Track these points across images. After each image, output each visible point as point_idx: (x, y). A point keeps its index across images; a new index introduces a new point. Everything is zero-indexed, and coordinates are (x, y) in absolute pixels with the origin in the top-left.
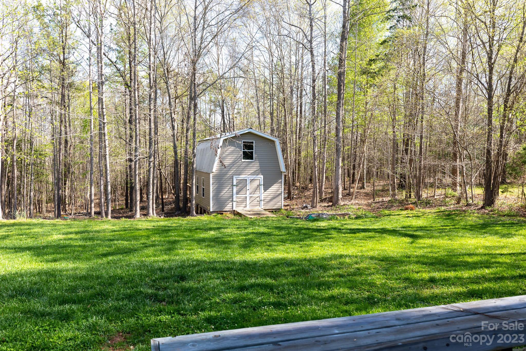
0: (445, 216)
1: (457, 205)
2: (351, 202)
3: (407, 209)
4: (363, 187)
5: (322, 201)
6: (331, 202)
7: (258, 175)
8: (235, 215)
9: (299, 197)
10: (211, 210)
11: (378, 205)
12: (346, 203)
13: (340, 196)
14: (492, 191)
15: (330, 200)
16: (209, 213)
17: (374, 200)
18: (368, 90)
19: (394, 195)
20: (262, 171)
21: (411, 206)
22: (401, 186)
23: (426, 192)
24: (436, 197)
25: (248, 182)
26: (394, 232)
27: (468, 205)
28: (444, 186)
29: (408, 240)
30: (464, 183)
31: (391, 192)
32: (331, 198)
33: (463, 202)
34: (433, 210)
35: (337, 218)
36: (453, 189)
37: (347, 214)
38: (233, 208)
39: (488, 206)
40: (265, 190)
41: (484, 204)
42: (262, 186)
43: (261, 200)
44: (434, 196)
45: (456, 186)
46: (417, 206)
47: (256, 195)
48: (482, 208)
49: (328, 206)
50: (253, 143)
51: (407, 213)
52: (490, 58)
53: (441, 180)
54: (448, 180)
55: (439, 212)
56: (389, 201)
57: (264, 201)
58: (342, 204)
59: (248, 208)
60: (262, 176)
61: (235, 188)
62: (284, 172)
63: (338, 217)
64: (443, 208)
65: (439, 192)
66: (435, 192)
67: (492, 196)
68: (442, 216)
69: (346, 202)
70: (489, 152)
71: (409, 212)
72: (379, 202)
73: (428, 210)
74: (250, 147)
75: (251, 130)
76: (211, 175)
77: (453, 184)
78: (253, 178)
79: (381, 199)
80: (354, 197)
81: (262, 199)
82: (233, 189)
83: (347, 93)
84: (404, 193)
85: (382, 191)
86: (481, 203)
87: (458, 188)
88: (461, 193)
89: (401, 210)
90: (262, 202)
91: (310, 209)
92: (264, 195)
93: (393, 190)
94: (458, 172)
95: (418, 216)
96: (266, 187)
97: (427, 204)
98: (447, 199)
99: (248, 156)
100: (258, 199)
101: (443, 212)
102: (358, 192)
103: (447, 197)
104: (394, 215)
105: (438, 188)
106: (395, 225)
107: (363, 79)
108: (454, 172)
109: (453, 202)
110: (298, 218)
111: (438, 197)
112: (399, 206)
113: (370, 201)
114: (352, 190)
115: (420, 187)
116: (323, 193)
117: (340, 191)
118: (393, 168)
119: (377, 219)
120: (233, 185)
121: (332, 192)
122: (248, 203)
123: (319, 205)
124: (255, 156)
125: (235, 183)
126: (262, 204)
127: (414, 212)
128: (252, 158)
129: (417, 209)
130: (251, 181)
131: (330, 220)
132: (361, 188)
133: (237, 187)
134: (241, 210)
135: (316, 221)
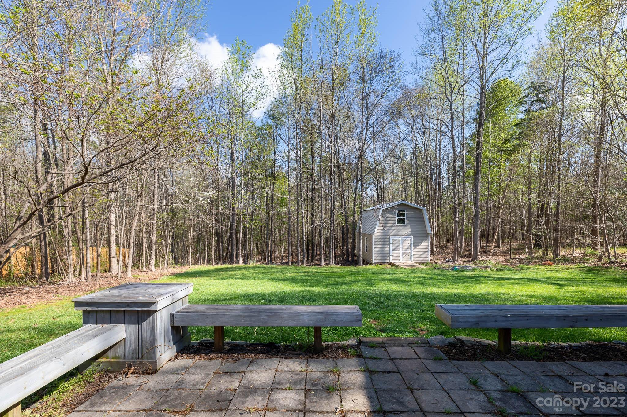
0: (586, 271)
1: (599, 263)
2: (489, 258)
3: (545, 264)
4: (498, 246)
5: (461, 257)
7: (409, 235)
8: (391, 266)
9: (440, 254)
10: (373, 262)
11: (514, 261)
12: (484, 258)
13: (479, 254)
15: (470, 256)
16: (372, 264)
17: (511, 257)
18: (502, 164)
19: (530, 253)
20: (412, 233)
21: (549, 262)
22: (538, 245)
23: (564, 250)
24: (574, 255)
25: (401, 241)
26: (536, 280)
27: (611, 262)
28: (583, 246)
29: (554, 287)
30: (606, 242)
31: (527, 250)
32: (471, 254)
33: (605, 259)
34: (572, 266)
35: (479, 270)
36: (593, 248)
37: (488, 267)
38: (389, 261)
40: (415, 247)
42: (412, 244)
43: (412, 255)
44: (572, 255)
45: (596, 245)
46: (555, 263)
47: (408, 251)
49: (468, 261)
50: (404, 212)
51: (546, 267)
53: (580, 240)
54: (587, 240)
55: (579, 268)
56: (526, 257)
57: (414, 256)
58: (481, 259)
59: (401, 261)
60: (412, 237)
61: (391, 245)
62: (430, 234)
63: (481, 269)
64: (583, 265)
65: (577, 250)
66: (573, 251)
68: (583, 271)
71: (548, 267)
72: (515, 259)
73: (568, 266)
74: (404, 215)
75: (404, 202)
76: (373, 236)
77: (593, 243)
78: (405, 238)
79: (517, 256)
80: (491, 254)
82: (389, 246)
83: (483, 169)
84: (541, 251)
85: (518, 249)
86: (626, 261)
87: (599, 247)
88: (603, 252)
89: (538, 265)
91: (451, 263)
92: (415, 251)
93: (530, 248)
94: (599, 233)
95: (557, 271)
96: (416, 245)
97: (567, 260)
98: (587, 257)
99: (402, 221)
100: (409, 254)
101: (583, 267)
102: (494, 250)
103: (587, 255)
104: (533, 269)
105: (577, 247)
106: (536, 276)
107: (497, 156)
108: (594, 232)
109: (594, 260)
110: (444, 269)
111: (577, 255)
112: (536, 262)
113: (507, 258)
114: (488, 249)
115: (557, 246)
116: (462, 250)
117: (479, 249)
118: (529, 230)
119: (518, 272)
120: (390, 244)
121: (469, 250)
122: (401, 257)
123: (459, 260)
124: (407, 221)
125: (391, 242)
126: (413, 258)
127: (553, 267)
128: (404, 223)
129: (555, 265)
130: (404, 240)
131: (473, 271)
132: (496, 247)
133: (393, 245)
134: (396, 262)
135: (463, 271)
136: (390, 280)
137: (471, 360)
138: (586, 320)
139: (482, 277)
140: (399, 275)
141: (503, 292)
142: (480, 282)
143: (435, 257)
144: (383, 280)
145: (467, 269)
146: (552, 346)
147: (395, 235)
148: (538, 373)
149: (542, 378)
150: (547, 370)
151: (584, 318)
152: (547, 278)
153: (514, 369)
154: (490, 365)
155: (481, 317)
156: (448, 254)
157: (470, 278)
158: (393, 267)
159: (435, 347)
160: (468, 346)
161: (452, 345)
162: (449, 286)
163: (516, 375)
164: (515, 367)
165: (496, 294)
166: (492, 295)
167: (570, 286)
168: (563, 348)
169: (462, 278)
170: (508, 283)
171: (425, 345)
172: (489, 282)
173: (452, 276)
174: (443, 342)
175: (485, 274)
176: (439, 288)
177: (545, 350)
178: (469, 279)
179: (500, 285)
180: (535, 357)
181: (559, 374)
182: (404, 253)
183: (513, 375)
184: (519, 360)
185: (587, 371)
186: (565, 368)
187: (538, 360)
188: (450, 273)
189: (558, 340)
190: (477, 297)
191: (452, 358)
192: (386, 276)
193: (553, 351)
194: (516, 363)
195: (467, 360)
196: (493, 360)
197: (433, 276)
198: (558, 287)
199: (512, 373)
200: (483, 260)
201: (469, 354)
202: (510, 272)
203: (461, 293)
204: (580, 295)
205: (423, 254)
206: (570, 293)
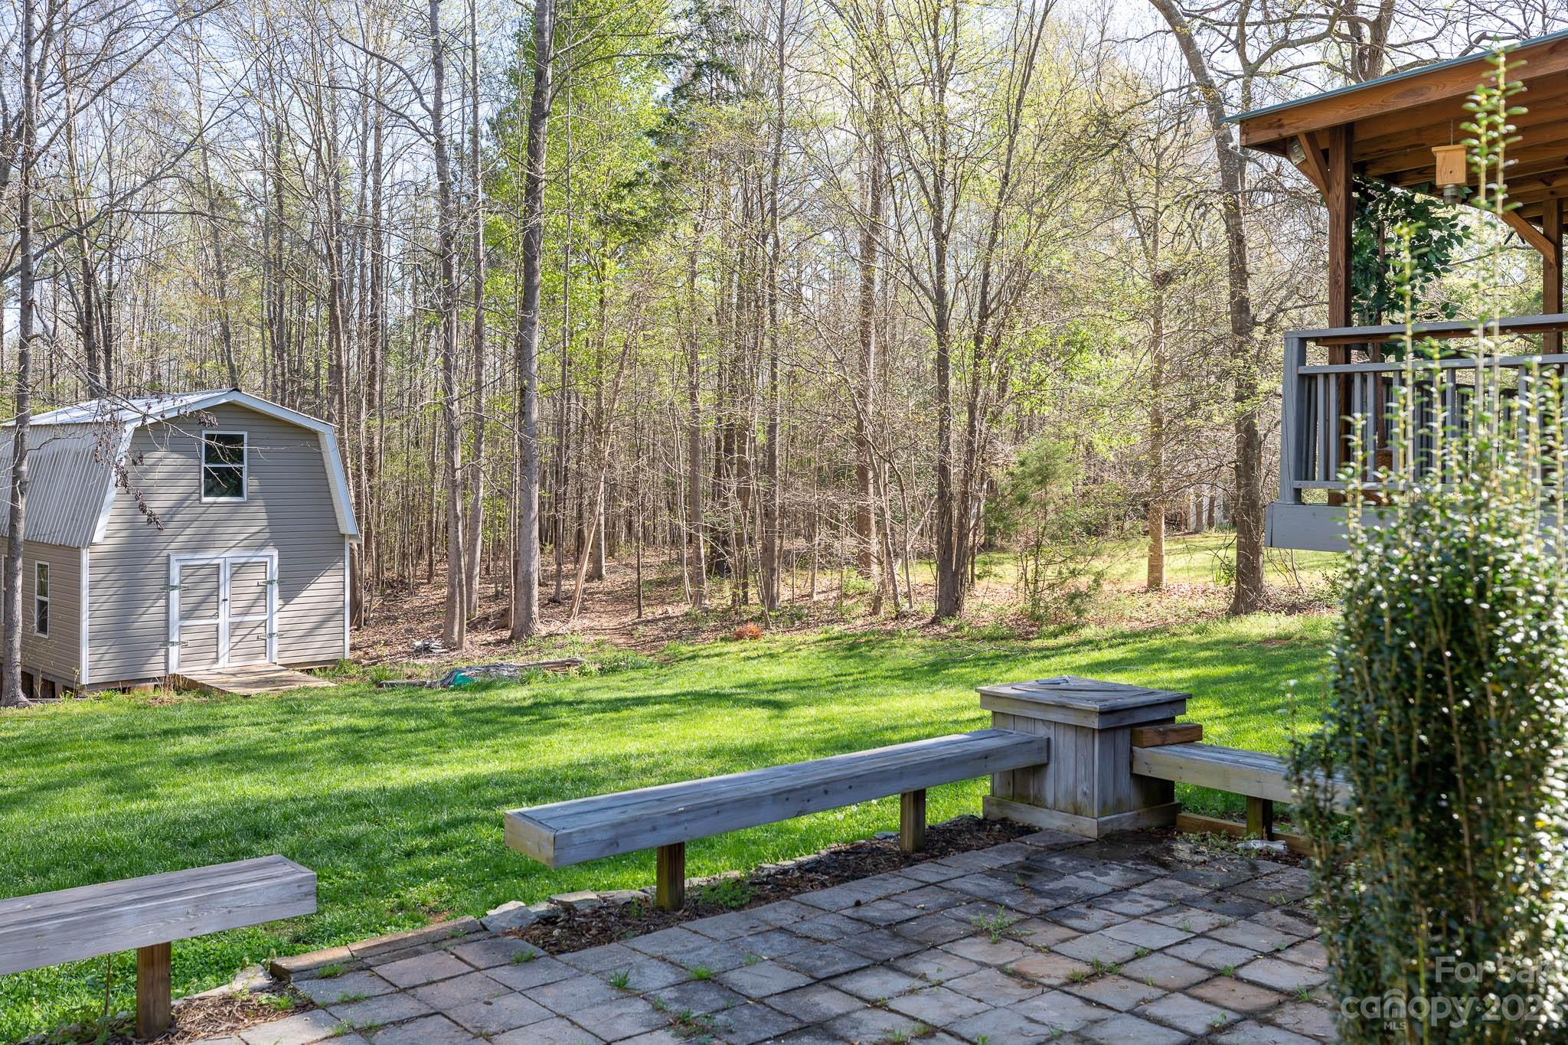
0: (843, 650)
1: (874, 619)
2: (570, 625)
3: (739, 637)
4: (596, 575)
5: (473, 627)
6: (505, 627)
7: (262, 547)
8: (180, 690)
9: (387, 618)
10: (85, 681)
11: (651, 631)
12: (552, 628)
13: (535, 609)
14: (956, 574)
15: (502, 621)
16: (81, 692)
17: (639, 616)
18: (607, 261)
19: (698, 597)
20: (276, 536)
21: (751, 626)
22: (718, 568)
23: (790, 582)
24: (816, 598)
25: (225, 574)
26: (717, 698)
27: (900, 616)
28: (838, 565)
29: (764, 713)
30: (889, 554)
31: (688, 587)
32: (505, 613)
33: (887, 607)
34: (812, 636)
35: (545, 676)
36: (861, 573)
37: (573, 662)
38: (167, 669)
39: (948, 615)
40: (287, 597)
41: (937, 612)
42: (275, 585)
43: (271, 635)
44: (810, 595)
45: (868, 565)
46: (767, 627)
47: (254, 618)
48: (935, 621)
49: (498, 643)
50: (239, 439)
51: (742, 647)
52: (938, 221)
53: (829, 546)
54: (848, 544)
55: (828, 640)
56: (687, 614)
57: (280, 637)
58: (544, 633)
59: (224, 664)
60: (275, 553)
61: (175, 595)
62: (351, 537)
63: (550, 673)
64: (837, 629)
65: (826, 580)
66: (813, 584)
67: (955, 590)
68: (836, 651)
69: (555, 626)
70: (943, 470)
71: (748, 644)
72: (655, 621)
73: (798, 637)
74: (235, 454)
75: (235, 397)
76: (86, 556)
77: (859, 558)
78: (243, 560)
79: (659, 611)
80: (576, 610)
81: (275, 630)
82: (168, 599)
84: (727, 589)
85: (660, 583)
86: (931, 608)
87: (875, 569)
88: (882, 583)
89: (722, 639)
90: (275, 638)
91: (439, 655)
92: (279, 615)
93: (695, 579)
94: (873, 522)
95: (772, 656)
96: (291, 585)
97: (796, 618)
98: (847, 603)
99: (226, 483)
100: (261, 630)
101: (837, 638)
102: (585, 592)
103: (846, 596)
104: (708, 656)
105: (822, 568)
106: (717, 682)
108: (861, 523)
109: (862, 610)
110: (415, 686)
111: (822, 597)
112: (716, 629)
113: (627, 620)
114: (567, 585)
115: (773, 570)
116: (475, 597)
117: (536, 591)
118: (693, 517)
119: (663, 671)
120: (168, 587)
121: (497, 596)
122: (224, 646)
123: (467, 637)
124: (249, 483)
125: (175, 577)
126: (276, 648)
127: (761, 645)
128: (237, 491)
129: (768, 635)
130: (239, 569)
131: (524, 682)
132: (590, 578)
133: (185, 591)
134: (198, 672)
135: (487, 687)
136: (220, 757)
137: (599, 943)
138: (826, 792)
139: (558, 703)
140: (245, 734)
141: (634, 752)
142: (560, 725)
143: (368, 635)
144: (185, 762)
145: (500, 678)
146: (766, 872)
147: (199, 545)
148: (740, 933)
149: (750, 939)
150: (756, 923)
151: (821, 788)
152: (748, 686)
153: (695, 937)
154: (642, 942)
155: (622, 824)
156: (420, 616)
157: (520, 711)
158: (188, 698)
159: (508, 934)
160: (584, 916)
161: (548, 920)
162: (460, 753)
163: (701, 948)
164: (695, 932)
165: (616, 759)
166: (605, 765)
167: (804, 704)
168: (785, 872)
169: (490, 715)
170: (644, 719)
171: (479, 936)
172: (588, 718)
173: (457, 712)
174: (523, 917)
175: (565, 692)
176: (427, 764)
177: (753, 884)
178: (517, 718)
179: (620, 728)
180: (734, 903)
181: (779, 924)
182: (235, 627)
183: (694, 950)
184: (701, 916)
185: (826, 906)
186: (789, 910)
187: (739, 908)
188: (446, 700)
189: (777, 859)
190: (564, 780)
191: (555, 949)
192: (192, 744)
193: (767, 883)
194: (699, 924)
195: (590, 944)
196: (649, 932)
197: (388, 720)
198: (776, 712)
199: (691, 946)
200: (550, 635)
201: (594, 932)
202: (640, 674)
203: (512, 772)
204: (824, 732)
205: (320, 625)
206: (802, 730)
